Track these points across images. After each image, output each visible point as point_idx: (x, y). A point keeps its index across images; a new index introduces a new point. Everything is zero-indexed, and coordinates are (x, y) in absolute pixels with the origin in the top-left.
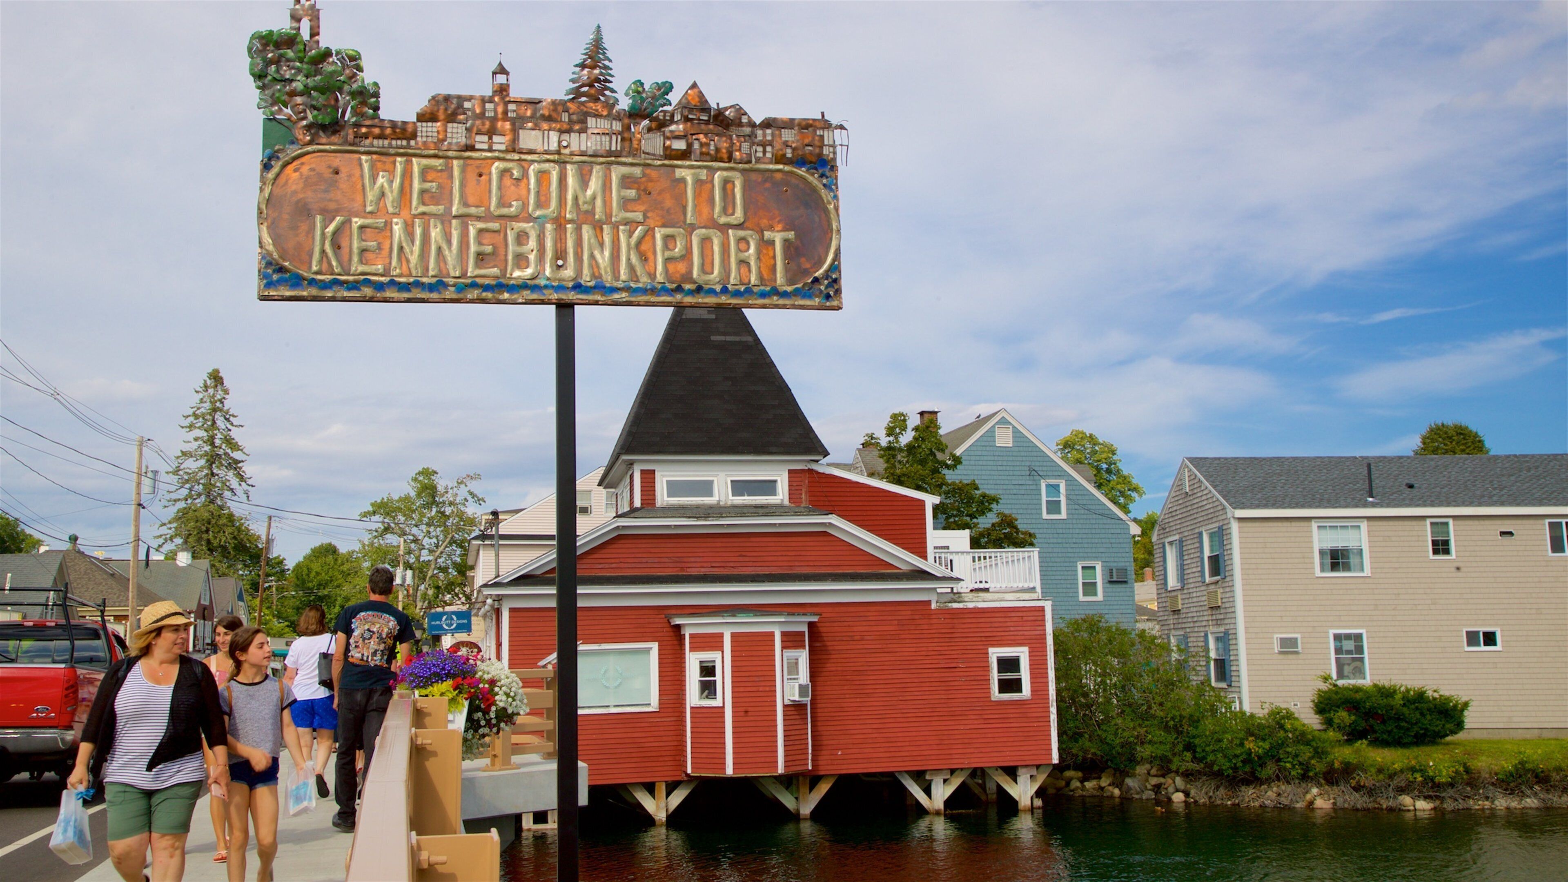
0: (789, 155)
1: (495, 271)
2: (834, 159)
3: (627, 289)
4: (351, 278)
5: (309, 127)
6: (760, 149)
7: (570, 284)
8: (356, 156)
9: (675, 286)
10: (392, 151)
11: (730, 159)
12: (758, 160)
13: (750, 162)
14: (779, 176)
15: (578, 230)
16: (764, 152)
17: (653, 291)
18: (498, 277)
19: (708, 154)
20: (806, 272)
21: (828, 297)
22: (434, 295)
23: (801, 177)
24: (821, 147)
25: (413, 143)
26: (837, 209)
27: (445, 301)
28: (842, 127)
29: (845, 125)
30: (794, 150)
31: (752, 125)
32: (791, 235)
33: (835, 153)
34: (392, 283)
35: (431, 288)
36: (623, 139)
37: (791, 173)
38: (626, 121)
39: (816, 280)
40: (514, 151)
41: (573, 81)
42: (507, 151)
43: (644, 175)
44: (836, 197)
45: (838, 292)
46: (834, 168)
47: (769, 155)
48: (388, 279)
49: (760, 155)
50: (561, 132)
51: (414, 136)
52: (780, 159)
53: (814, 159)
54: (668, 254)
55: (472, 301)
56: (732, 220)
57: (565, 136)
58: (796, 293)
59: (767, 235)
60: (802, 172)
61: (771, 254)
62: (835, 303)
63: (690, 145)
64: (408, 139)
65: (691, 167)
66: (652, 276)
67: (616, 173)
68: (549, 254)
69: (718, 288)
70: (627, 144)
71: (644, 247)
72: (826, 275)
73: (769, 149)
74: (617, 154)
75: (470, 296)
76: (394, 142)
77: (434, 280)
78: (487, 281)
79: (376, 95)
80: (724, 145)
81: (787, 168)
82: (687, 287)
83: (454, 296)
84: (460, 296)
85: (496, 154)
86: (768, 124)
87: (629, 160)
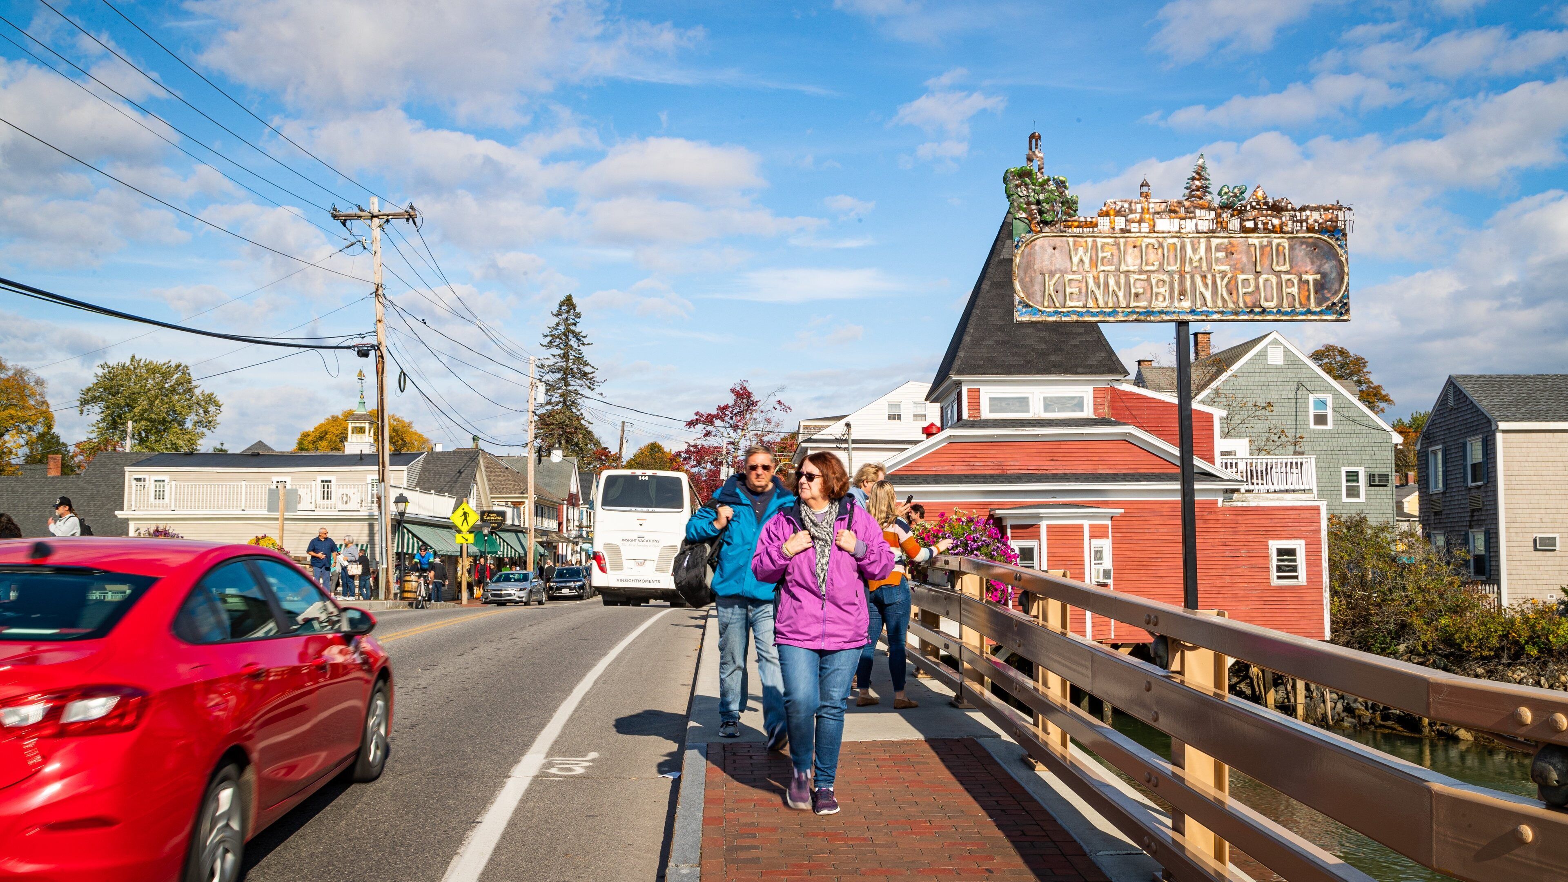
0: (1317, 228)
1: (1145, 304)
2: (1345, 229)
3: (1222, 313)
4: (1065, 310)
5: (1038, 223)
6: (1299, 224)
7: (1188, 310)
8: (1064, 238)
9: (1248, 310)
10: (1085, 235)
11: (1282, 232)
12: (1297, 232)
13: (1292, 233)
14: (1310, 240)
15: (1192, 277)
16: (1302, 226)
17: (1236, 313)
18: (1146, 308)
19: (1268, 229)
20: (1327, 299)
21: (1341, 314)
22: (1112, 319)
23: (1324, 240)
24: (1337, 222)
25: (1096, 229)
26: (1347, 259)
27: (1117, 321)
28: (1349, 209)
29: (1351, 207)
30: (1319, 224)
31: (1294, 210)
32: (1318, 277)
33: (1345, 225)
34: (1088, 312)
35: (1109, 314)
36: (1217, 222)
37: (1319, 238)
38: (1219, 211)
39: (1334, 304)
40: (1154, 232)
41: (1187, 188)
42: (1150, 232)
43: (1230, 243)
44: (1346, 252)
45: (1347, 311)
46: (1345, 235)
47: (1304, 228)
48: (1085, 310)
49: (1299, 228)
50: (1181, 219)
51: (1096, 225)
52: (1310, 230)
53: (1332, 229)
54: (1245, 290)
55: (1132, 321)
56: (1283, 268)
57: (1183, 222)
58: (1321, 313)
59: (1305, 277)
60: (1325, 237)
61: (1306, 288)
62: (1345, 318)
63: (1256, 224)
64: (1093, 227)
65: (1258, 237)
66: (1236, 303)
67: (1215, 242)
68: (1176, 292)
69: (1275, 310)
70: (1219, 225)
71: (1230, 286)
72: (1340, 301)
73: (1304, 224)
74: (1213, 231)
75: (1131, 319)
76: (1085, 230)
77: (1111, 310)
78: (1140, 310)
79: (1076, 203)
80: (1276, 222)
81: (1317, 236)
82: (1257, 310)
83: (1123, 319)
84: (1126, 319)
85: (1143, 235)
86: (1302, 209)
87: (1221, 235)
